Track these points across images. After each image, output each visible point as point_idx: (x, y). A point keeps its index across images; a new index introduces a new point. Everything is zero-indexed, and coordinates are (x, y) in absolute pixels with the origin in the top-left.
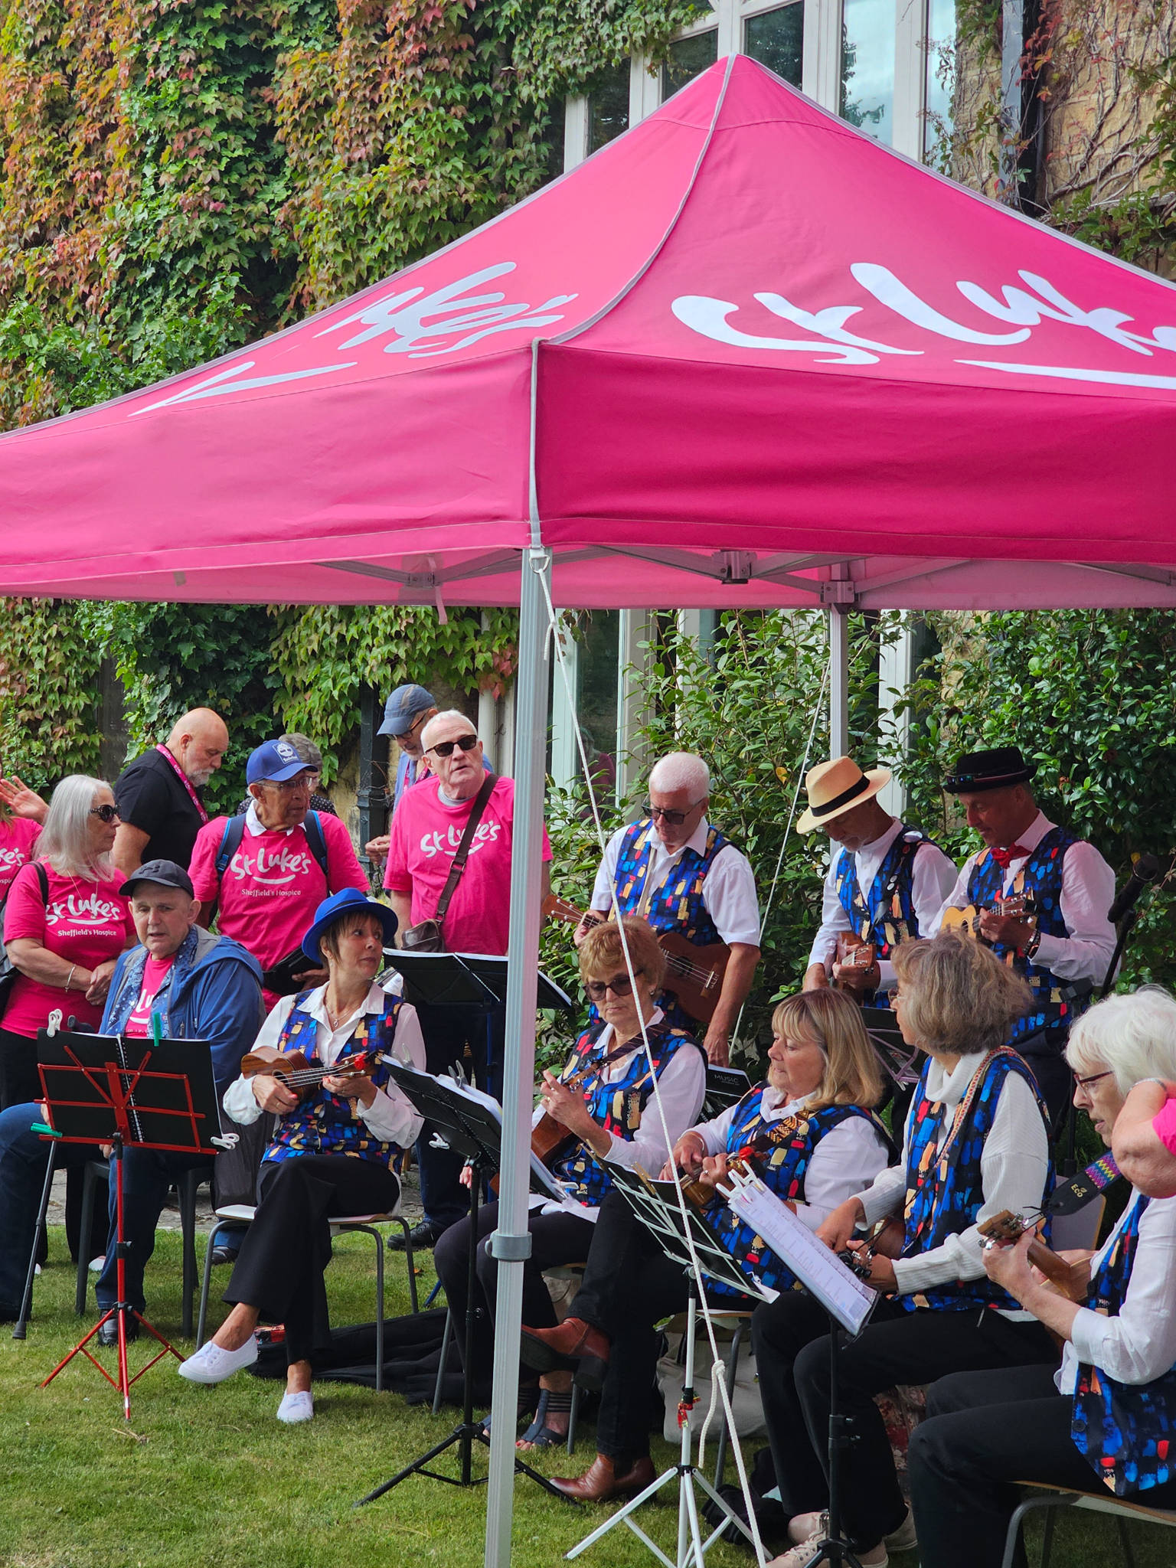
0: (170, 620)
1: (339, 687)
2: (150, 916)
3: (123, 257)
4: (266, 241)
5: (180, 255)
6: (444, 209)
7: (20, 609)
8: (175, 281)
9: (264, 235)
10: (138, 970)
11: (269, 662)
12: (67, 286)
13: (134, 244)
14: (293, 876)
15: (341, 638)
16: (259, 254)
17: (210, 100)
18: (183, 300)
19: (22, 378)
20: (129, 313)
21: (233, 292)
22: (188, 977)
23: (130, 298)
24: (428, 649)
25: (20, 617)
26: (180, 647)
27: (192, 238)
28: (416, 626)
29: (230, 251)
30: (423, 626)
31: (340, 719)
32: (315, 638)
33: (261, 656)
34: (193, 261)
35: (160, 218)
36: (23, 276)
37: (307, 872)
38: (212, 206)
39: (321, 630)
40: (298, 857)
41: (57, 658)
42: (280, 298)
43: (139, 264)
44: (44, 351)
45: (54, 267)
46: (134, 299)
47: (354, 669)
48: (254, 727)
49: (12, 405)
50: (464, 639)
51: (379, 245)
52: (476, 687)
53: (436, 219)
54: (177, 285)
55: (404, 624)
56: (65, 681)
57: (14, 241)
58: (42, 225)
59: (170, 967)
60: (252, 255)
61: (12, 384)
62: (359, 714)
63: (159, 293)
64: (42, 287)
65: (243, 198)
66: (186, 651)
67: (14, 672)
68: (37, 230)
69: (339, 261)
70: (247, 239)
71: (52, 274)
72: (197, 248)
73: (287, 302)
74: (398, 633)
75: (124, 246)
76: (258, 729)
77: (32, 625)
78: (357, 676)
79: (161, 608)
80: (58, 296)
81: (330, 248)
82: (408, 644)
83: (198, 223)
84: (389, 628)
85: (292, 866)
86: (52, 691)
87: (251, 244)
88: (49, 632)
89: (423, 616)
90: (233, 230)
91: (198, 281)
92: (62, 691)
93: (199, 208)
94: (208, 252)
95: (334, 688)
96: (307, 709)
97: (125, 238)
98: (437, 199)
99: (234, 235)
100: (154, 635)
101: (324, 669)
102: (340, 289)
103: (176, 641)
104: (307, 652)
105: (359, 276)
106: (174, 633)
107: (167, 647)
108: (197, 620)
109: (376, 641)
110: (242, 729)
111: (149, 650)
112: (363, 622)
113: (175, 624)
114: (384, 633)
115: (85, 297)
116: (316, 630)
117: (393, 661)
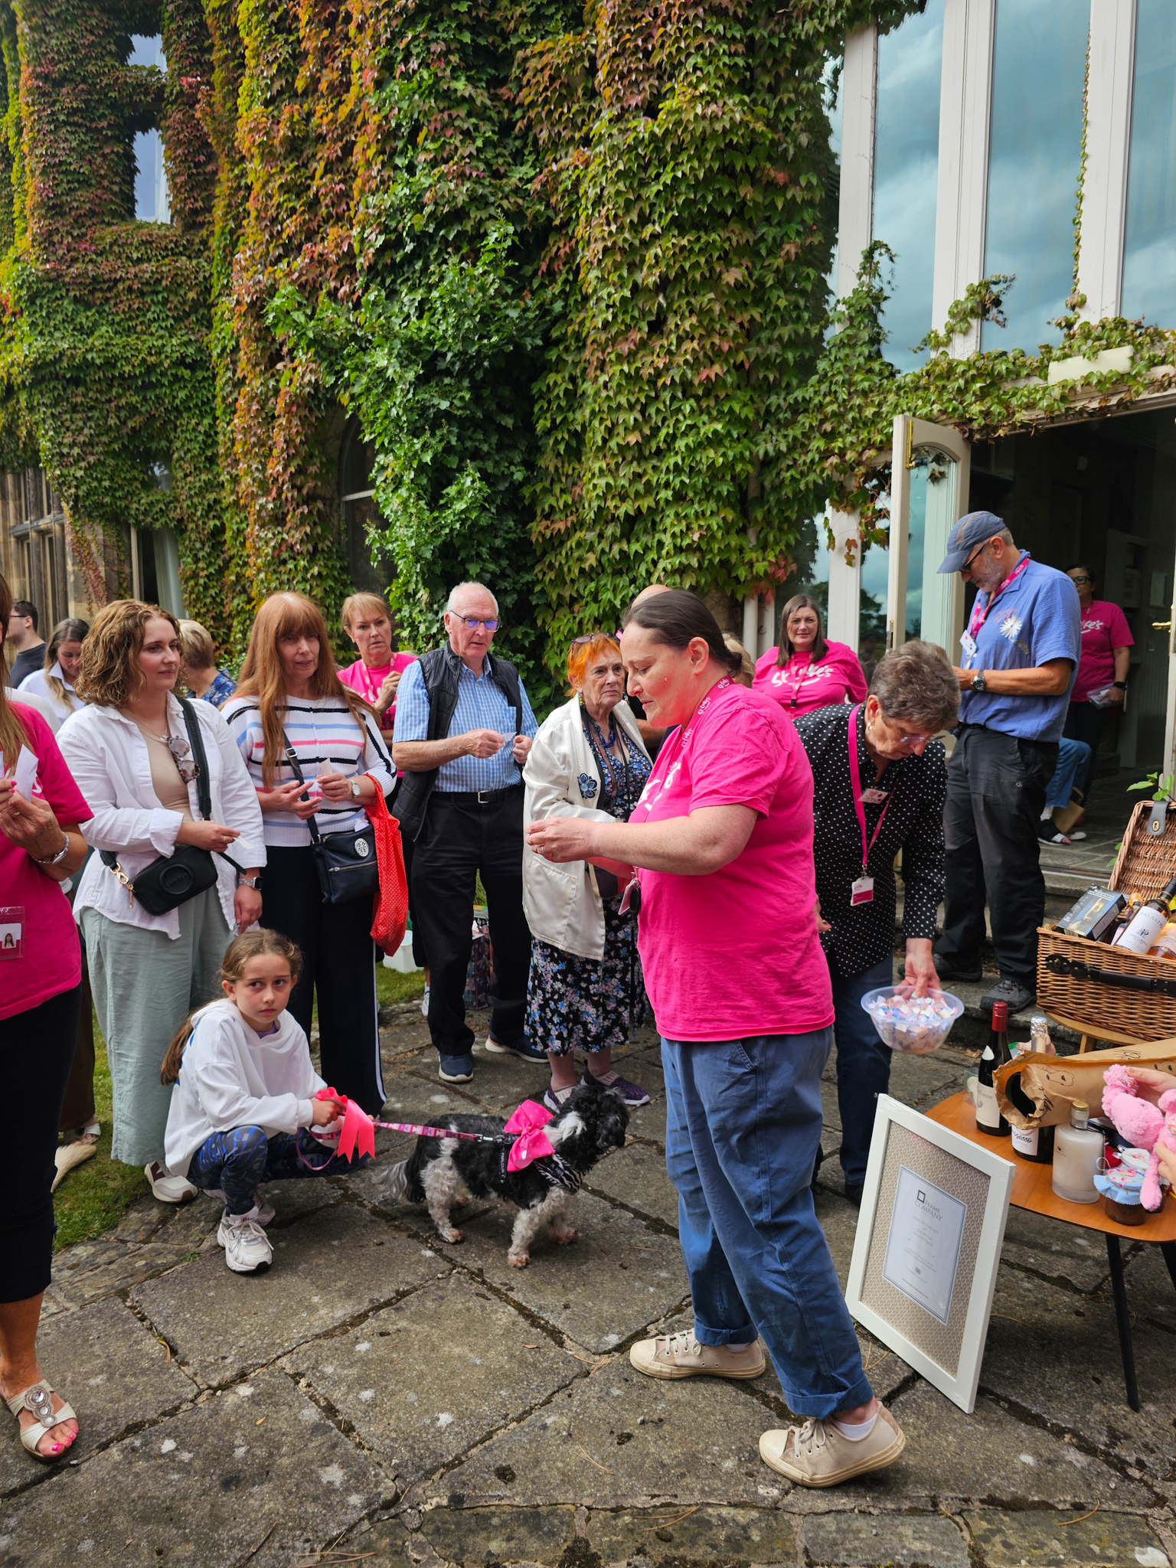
1: (620, 597)
3: (382, 239)
4: (520, 214)
5: (445, 221)
7: (285, 555)
8: (435, 251)
9: (519, 206)
11: (534, 583)
13: (393, 223)
15: (621, 551)
17: (461, 86)
21: (508, 242)
23: (384, 279)
24: (717, 560)
25: (284, 562)
26: (468, 566)
27: (459, 203)
28: (709, 536)
30: (713, 537)
32: (590, 557)
33: (528, 578)
34: (457, 228)
35: (425, 186)
36: (274, 285)
38: (474, 175)
39: (599, 549)
43: (398, 242)
44: (311, 325)
45: (305, 270)
46: (388, 281)
48: (519, 637)
49: (267, 396)
51: (668, 177)
52: (745, 594)
54: (437, 256)
55: (697, 536)
61: (266, 380)
63: (418, 266)
65: (497, 175)
66: (474, 570)
69: (621, 202)
70: (505, 209)
71: (303, 278)
72: (461, 214)
73: (537, 272)
74: (689, 545)
75: (382, 228)
77: (296, 566)
79: (451, 531)
81: (612, 192)
82: (698, 554)
83: (463, 189)
84: (679, 541)
87: (508, 213)
88: (312, 571)
89: (714, 528)
90: (491, 198)
93: (462, 176)
95: (615, 598)
96: (577, 620)
97: (383, 219)
99: (492, 205)
100: (440, 557)
101: (602, 583)
102: (621, 229)
103: (463, 562)
104: (582, 571)
105: (641, 215)
106: (462, 555)
107: (453, 567)
108: (480, 544)
109: (664, 552)
110: (507, 639)
111: (438, 570)
112: (644, 539)
113: (463, 547)
114: (675, 546)
115: (336, 289)
116: (591, 549)
117: (682, 570)
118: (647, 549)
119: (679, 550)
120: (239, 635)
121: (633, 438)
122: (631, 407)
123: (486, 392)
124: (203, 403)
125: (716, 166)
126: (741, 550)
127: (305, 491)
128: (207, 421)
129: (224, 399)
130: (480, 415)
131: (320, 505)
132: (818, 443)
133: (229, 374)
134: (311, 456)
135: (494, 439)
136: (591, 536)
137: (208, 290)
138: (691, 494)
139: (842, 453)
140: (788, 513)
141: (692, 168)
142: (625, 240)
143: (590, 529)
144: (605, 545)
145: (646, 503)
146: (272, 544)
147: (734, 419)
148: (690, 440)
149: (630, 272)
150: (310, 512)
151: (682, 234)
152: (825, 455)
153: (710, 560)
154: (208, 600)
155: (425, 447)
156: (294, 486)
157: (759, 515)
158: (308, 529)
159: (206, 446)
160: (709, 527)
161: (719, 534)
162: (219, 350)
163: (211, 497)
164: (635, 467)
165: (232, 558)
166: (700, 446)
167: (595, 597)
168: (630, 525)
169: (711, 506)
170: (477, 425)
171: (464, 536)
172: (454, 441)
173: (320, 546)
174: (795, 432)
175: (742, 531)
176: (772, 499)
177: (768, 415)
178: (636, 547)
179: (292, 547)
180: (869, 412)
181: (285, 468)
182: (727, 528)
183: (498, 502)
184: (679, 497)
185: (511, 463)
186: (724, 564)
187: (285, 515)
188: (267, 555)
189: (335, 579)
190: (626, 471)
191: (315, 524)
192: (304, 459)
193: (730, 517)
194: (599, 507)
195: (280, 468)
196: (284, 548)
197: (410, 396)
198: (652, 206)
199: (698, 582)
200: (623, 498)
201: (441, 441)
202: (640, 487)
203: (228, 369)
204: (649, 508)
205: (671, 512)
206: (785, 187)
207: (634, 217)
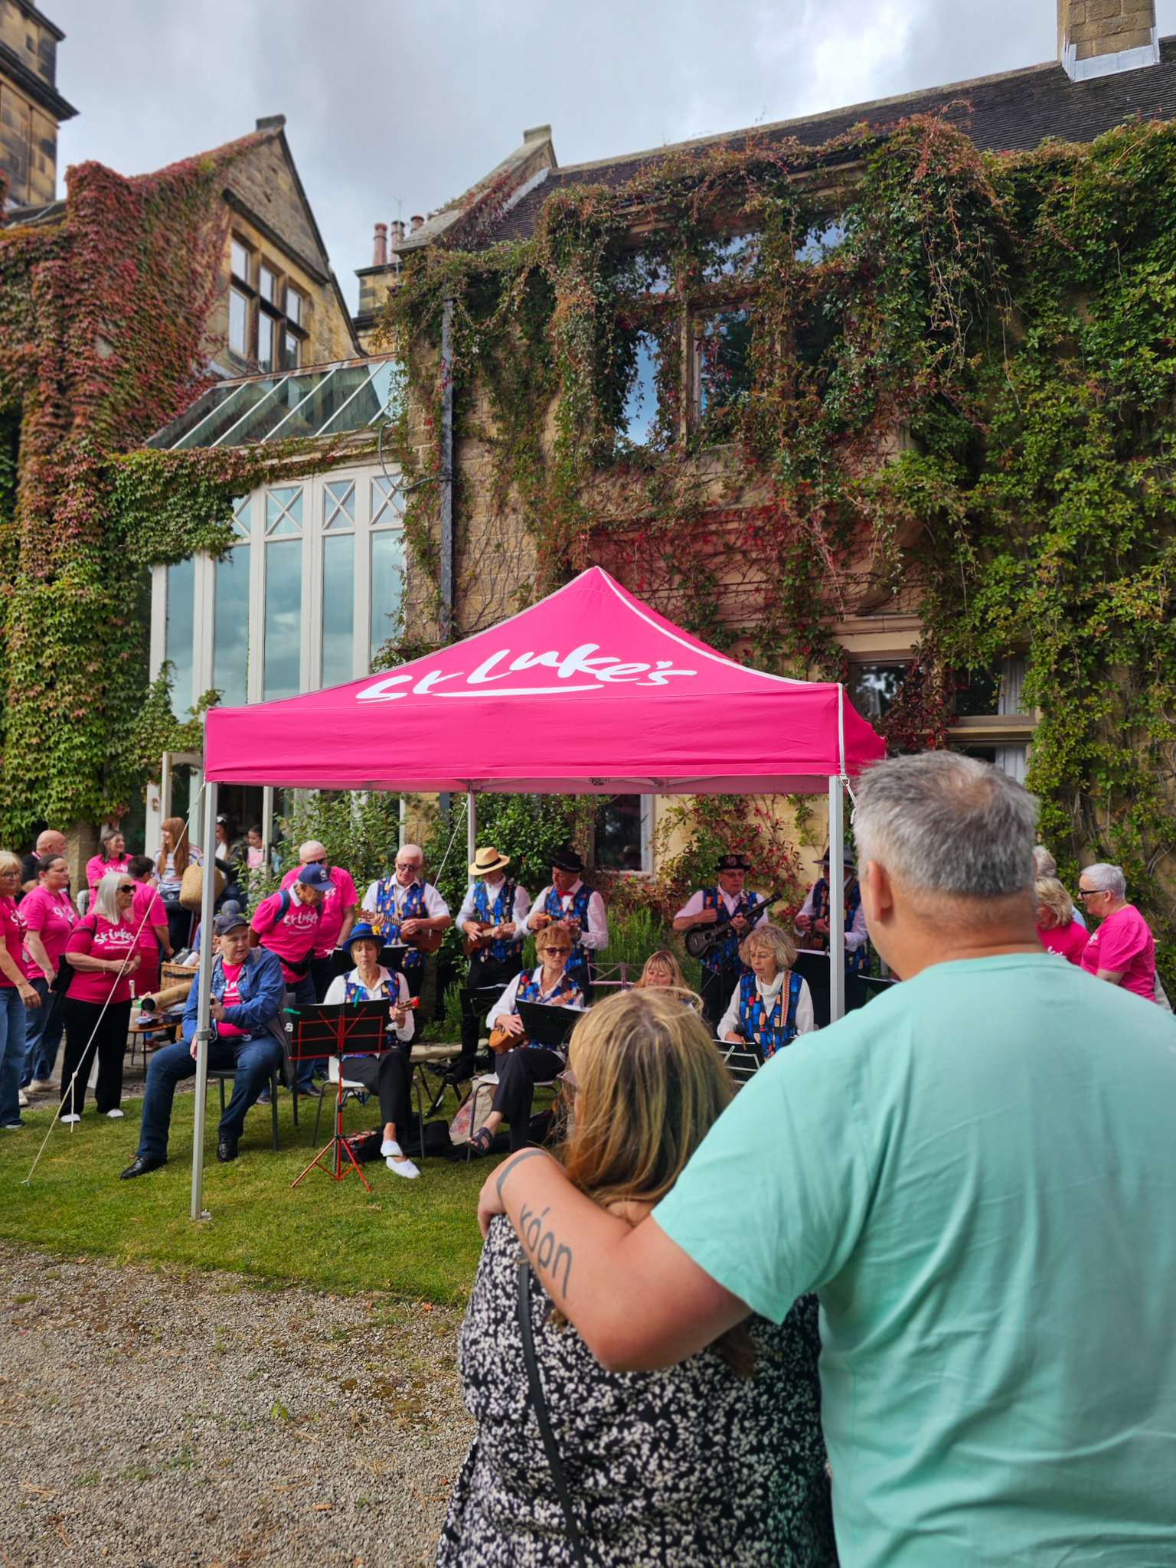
2: (240, 943)
15: (26, 799)
30: (80, 794)
51: (55, 618)
53: (92, 608)
55: (70, 793)
59: (242, 966)
69: (31, 623)
74: (66, 797)
82: (71, 803)
84: (60, 795)
89: (81, 789)
102: (30, 635)
105: (42, 631)
112: (41, 792)
116: (8, 795)
117: (62, 810)
118: (41, 798)
119: (60, 800)
121: (34, 741)
122: (34, 724)
125: (83, 617)
126: (98, 800)
132: (138, 751)
136: (9, 788)
138: (67, 772)
139: (149, 758)
141: (69, 617)
142: (33, 642)
143: (8, 783)
144: (16, 793)
145: (41, 774)
147: (93, 735)
148: (67, 745)
149: (35, 658)
151: (65, 645)
152: (141, 757)
153: (79, 806)
157: (108, 782)
160: (78, 789)
161: (84, 792)
164: (35, 755)
166: (74, 748)
167: (10, 821)
168: (32, 786)
169: (78, 779)
174: (126, 744)
175: (100, 790)
176: (116, 775)
177: (113, 733)
178: (35, 796)
180: (162, 740)
182: (88, 790)
184: (61, 772)
186: (88, 807)
190: (30, 757)
193: (90, 784)
194: (14, 774)
198: (49, 628)
200: (28, 770)
202: (38, 766)
204: (43, 777)
205: (56, 780)
206: (122, 626)
207: (38, 631)
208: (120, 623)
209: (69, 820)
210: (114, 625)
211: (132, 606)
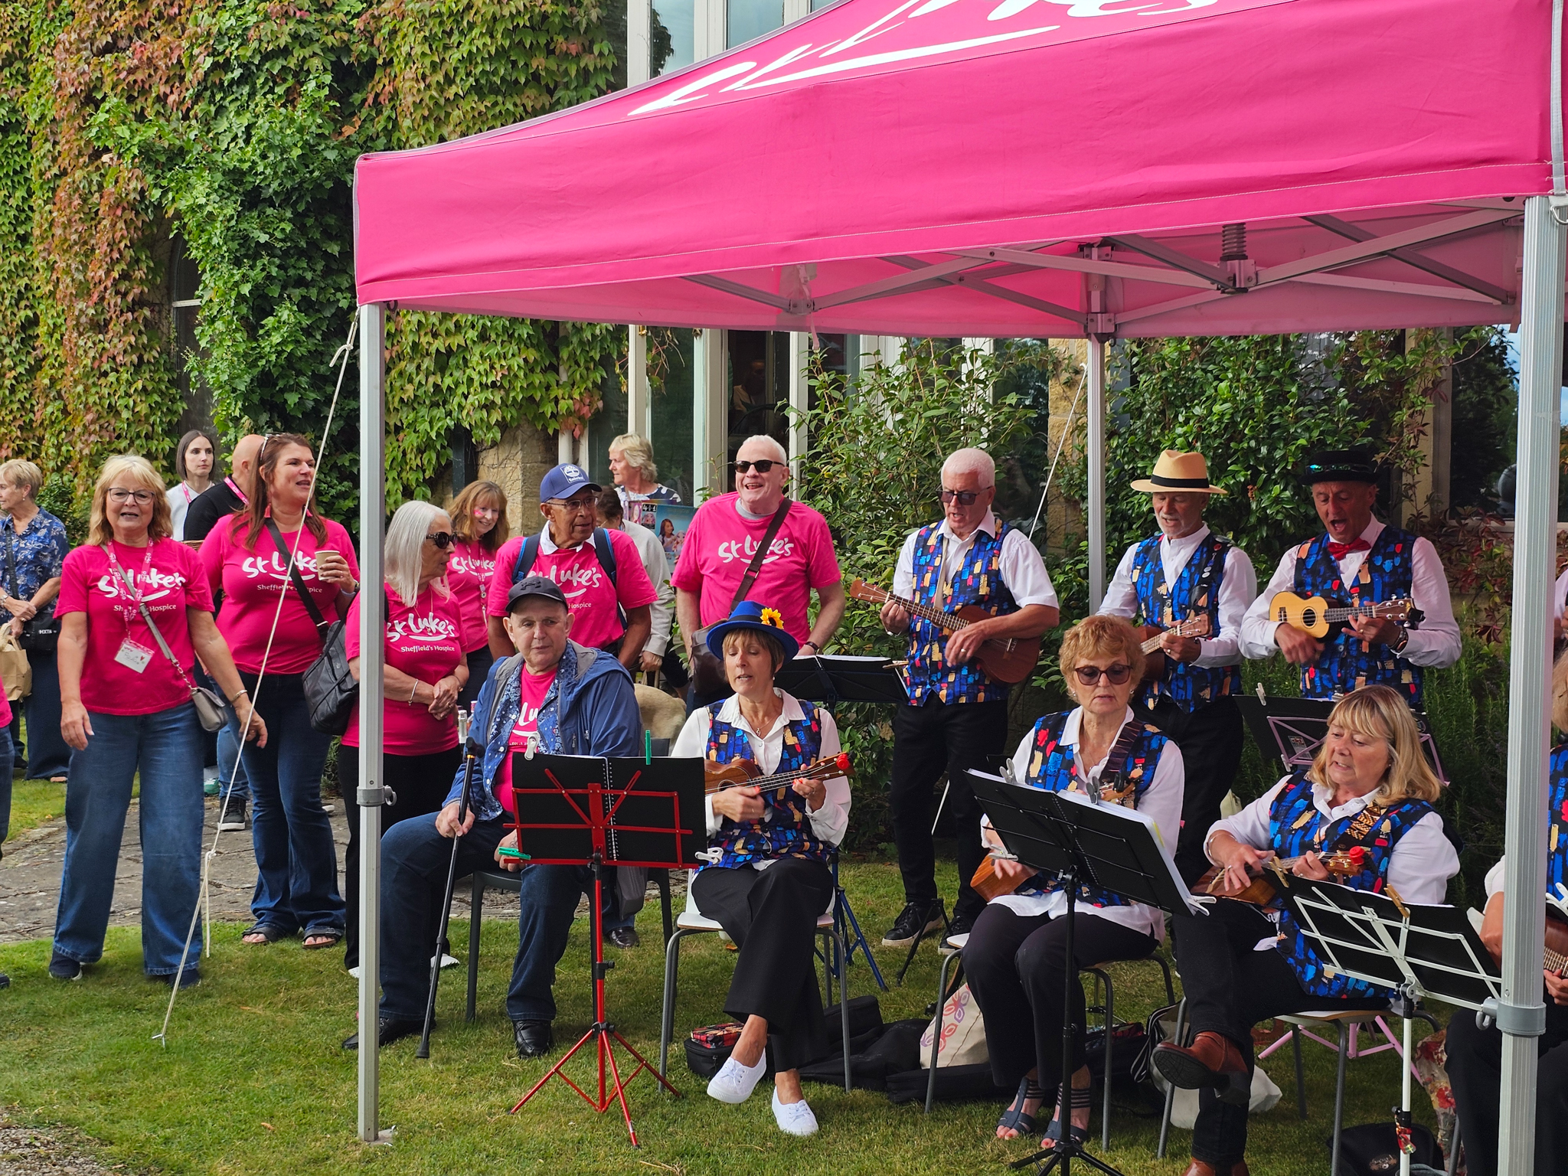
0: (275, 372)
1: (436, 429)
2: (537, 631)
3: (209, 61)
4: (346, 48)
5: (267, 57)
6: (526, 17)
7: (106, 367)
8: (262, 80)
9: (344, 41)
10: (516, 684)
12: (147, 86)
13: (220, 48)
14: (584, 590)
15: (436, 386)
16: (339, 58)
18: (269, 96)
19: (98, 168)
20: (213, 109)
21: (327, 88)
22: (576, 690)
23: (213, 95)
24: (521, 397)
25: (105, 374)
26: (286, 396)
27: (282, 42)
28: (510, 376)
29: (315, 54)
30: (516, 376)
31: (434, 456)
32: (410, 388)
34: (281, 63)
35: (250, 24)
36: (100, 79)
37: (598, 585)
38: (298, 14)
39: (416, 381)
40: (589, 572)
41: (142, 408)
42: (357, 98)
43: (226, 66)
44: (136, 140)
45: (131, 71)
46: (218, 97)
47: (449, 414)
48: (347, 464)
49: (90, 191)
50: (548, 388)
51: (464, 49)
52: (558, 428)
53: (521, 25)
54: (264, 84)
55: (500, 375)
56: (150, 429)
57: (86, 49)
58: (115, 36)
59: (553, 680)
60: (334, 59)
61: (89, 173)
62: (450, 452)
63: (246, 90)
64: (120, 88)
66: (292, 399)
67: (102, 421)
68: (109, 39)
69: (427, 62)
70: (330, 44)
71: (131, 78)
72: (285, 52)
73: (364, 101)
74: (493, 383)
75: (210, 50)
76: (351, 466)
77: (118, 380)
78: (452, 419)
79: (268, 361)
80: (136, 94)
81: (418, 50)
82: (502, 392)
83: (286, 29)
84: (485, 379)
85: (583, 581)
86: (138, 436)
87: (332, 49)
88: (135, 386)
89: (516, 368)
90: (316, 36)
91: (285, 80)
92: (148, 437)
93: (286, 16)
94: (296, 55)
95: (432, 429)
96: (401, 449)
97: (211, 42)
98: (522, 8)
99: (318, 41)
100: (260, 386)
101: (420, 414)
102: (428, 87)
103: (282, 391)
104: (402, 400)
105: (446, 75)
106: (281, 384)
107: (272, 396)
108: (299, 373)
109: (472, 390)
110: (334, 466)
111: (256, 398)
112: (457, 374)
113: (281, 376)
114: (481, 384)
115: (166, 96)
116: (410, 381)
117: (488, 406)
118: (457, 384)
119: (484, 386)
120: (52, 450)
123: (310, 222)
124: (15, 172)
125: (507, 44)
127: (130, 298)
128: (21, 193)
129: (41, 174)
130: (303, 244)
131: (147, 312)
133: (48, 146)
134: (137, 261)
135: (320, 267)
136: (411, 368)
137: (26, 43)
138: (493, 337)
140: (592, 353)
141: (484, 45)
142: (432, 97)
143: (409, 359)
144: (421, 377)
145: (456, 341)
146: (91, 354)
149: (437, 126)
150: (136, 319)
151: (481, 99)
153: (514, 397)
154: (15, 406)
155: (245, 278)
156: (117, 293)
157: (564, 354)
158: (133, 339)
159: (17, 222)
160: (509, 368)
161: (521, 374)
162: (36, 117)
163: (22, 282)
165: (45, 357)
167: (414, 427)
168: (443, 360)
169: (513, 348)
170: (301, 253)
171: (282, 366)
172: (274, 271)
173: (146, 357)
175: (554, 368)
176: (575, 340)
178: (449, 381)
179: (114, 358)
181: (108, 272)
182: (530, 368)
183: (324, 328)
184: (483, 337)
185: (338, 289)
186: (530, 400)
187: (107, 323)
188: (85, 366)
189: (162, 394)
191: (140, 333)
192: (129, 265)
193: (531, 359)
194: (414, 342)
195: (101, 273)
196: (104, 359)
197: (233, 223)
198: (456, 69)
199: (503, 418)
200: (435, 335)
201: (263, 270)
202: (450, 326)
203: (46, 140)
204: (459, 346)
205: (477, 350)
206: (578, 56)
207: (440, 77)
208: (574, 49)
209: (503, 425)
210: (566, 56)
211: (594, 14)
